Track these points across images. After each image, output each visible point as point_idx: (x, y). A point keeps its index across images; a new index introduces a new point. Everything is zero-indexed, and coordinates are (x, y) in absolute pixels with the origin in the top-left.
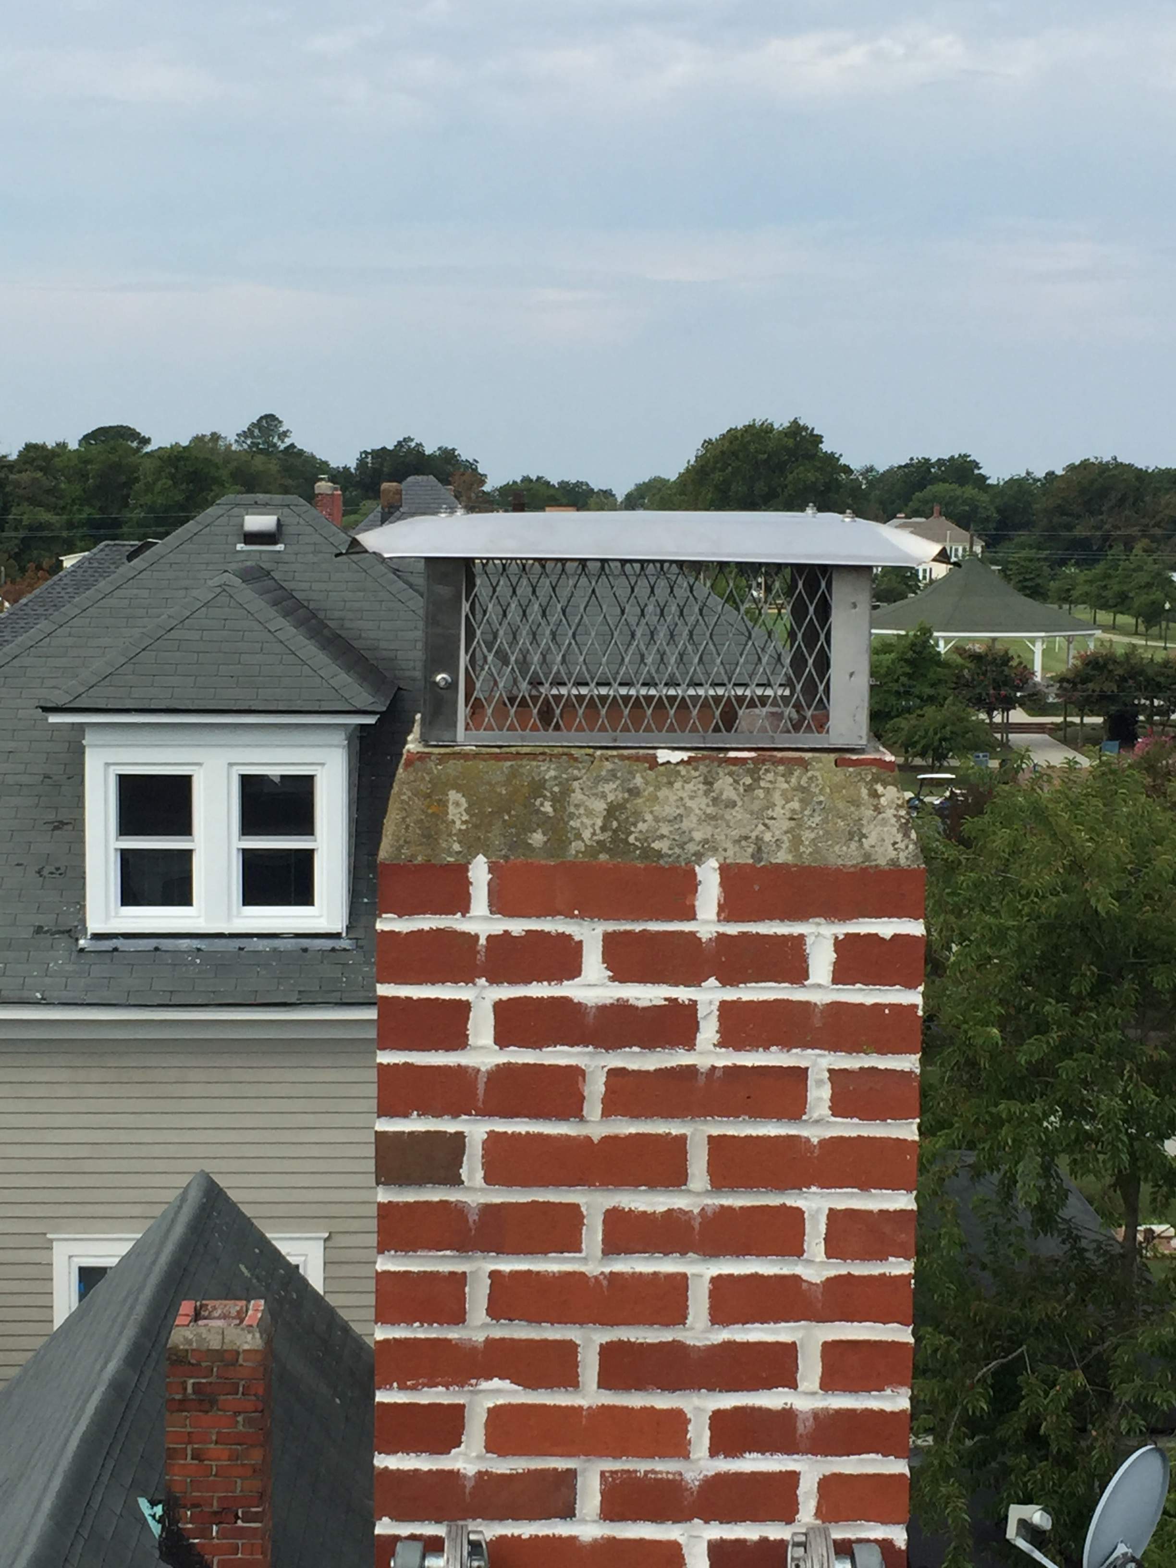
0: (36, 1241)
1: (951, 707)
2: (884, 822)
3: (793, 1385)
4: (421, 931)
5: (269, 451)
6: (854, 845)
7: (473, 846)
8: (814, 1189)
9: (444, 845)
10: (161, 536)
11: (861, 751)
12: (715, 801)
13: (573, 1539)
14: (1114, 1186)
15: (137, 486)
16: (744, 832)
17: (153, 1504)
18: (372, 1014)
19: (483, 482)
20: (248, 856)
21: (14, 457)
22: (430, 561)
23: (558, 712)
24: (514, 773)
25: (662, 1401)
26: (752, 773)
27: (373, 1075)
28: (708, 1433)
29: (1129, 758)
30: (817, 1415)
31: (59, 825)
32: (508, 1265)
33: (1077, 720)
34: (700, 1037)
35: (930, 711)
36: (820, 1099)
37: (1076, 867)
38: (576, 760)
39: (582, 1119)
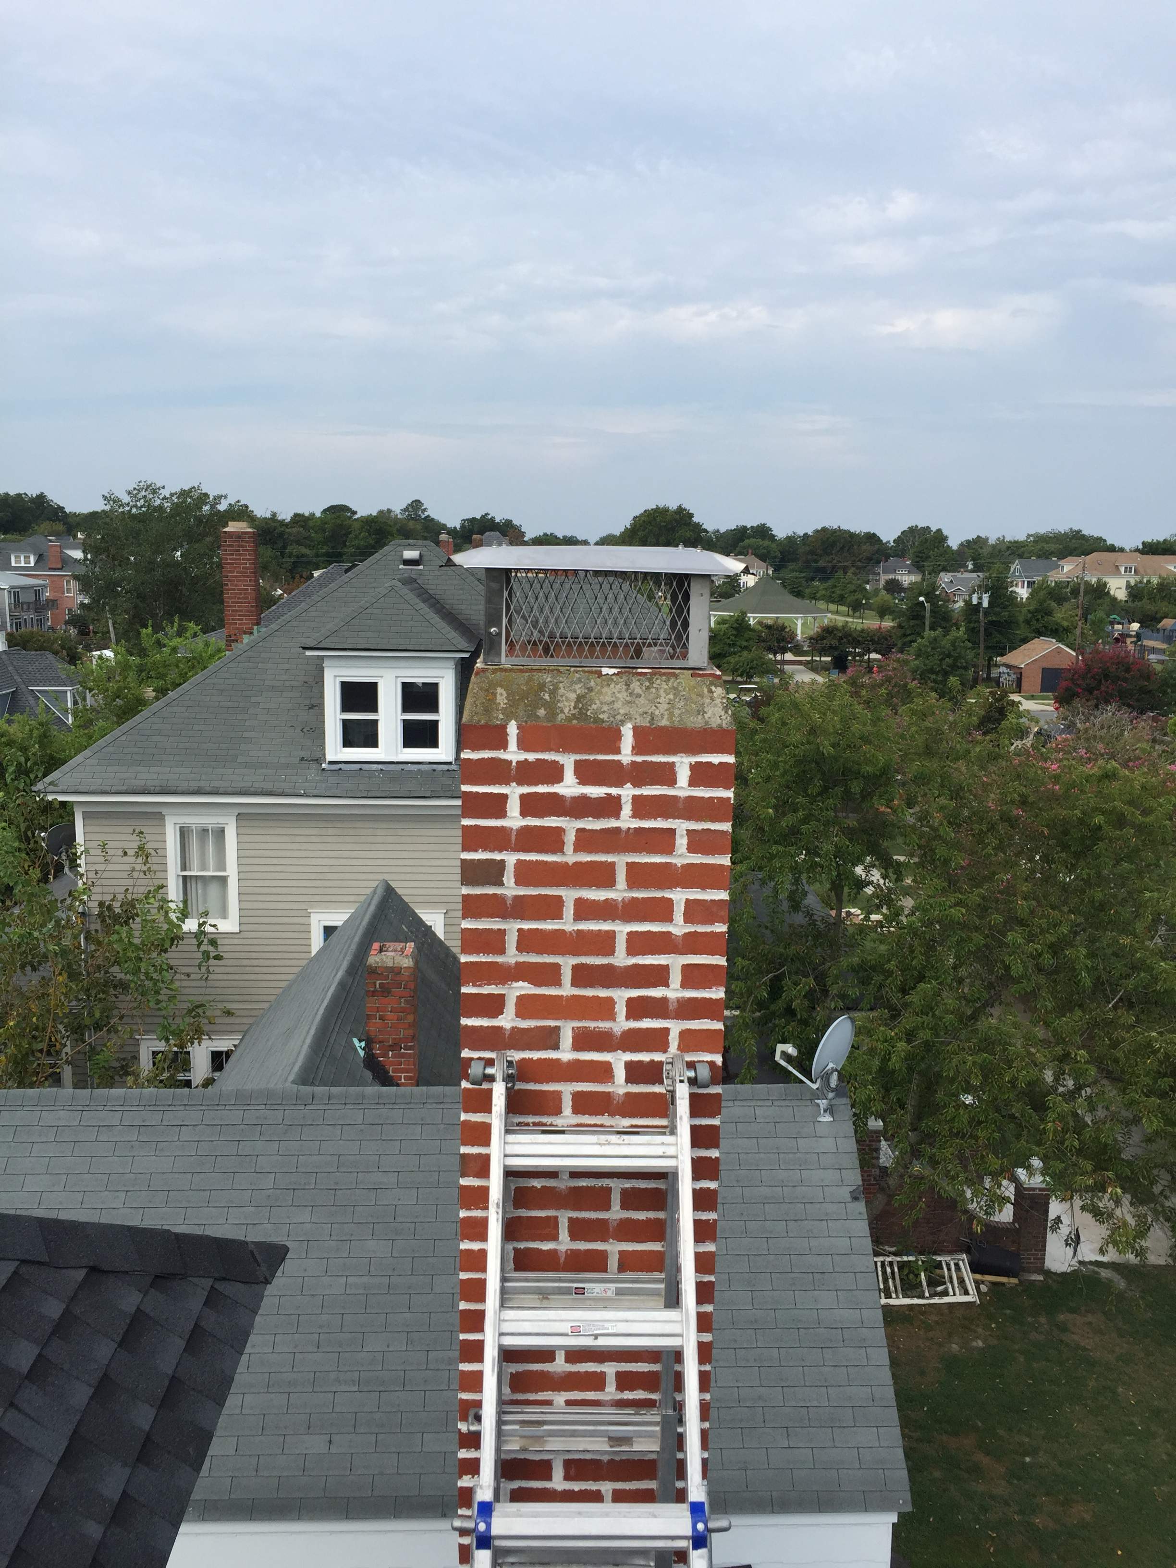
0: (303, 913)
1: (755, 652)
2: (716, 705)
3: (667, 986)
4: (483, 759)
5: (417, 518)
6: (700, 717)
7: (509, 716)
8: (678, 889)
9: (495, 715)
10: (361, 561)
11: (704, 669)
12: (631, 694)
13: (558, 1060)
14: (831, 890)
15: (350, 536)
16: (645, 710)
17: (360, 1041)
18: (459, 802)
19: (523, 536)
20: (405, 722)
21: (288, 520)
22: (488, 570)
23: (552, 648)
24: (530, 679)
25: (603, 993)
26: (650, 680)
27: (460, 833)
28: (625, 1009)
29: (843, 678)
30: (678, 1000)
31: (312, 707)
32: (527, 926)
33: (818, 659)
34: (623, 813)
35: (745, 653)
36: (682, 844)
37: (813, 731)
38: (561, 672)
39: (563, 853)
